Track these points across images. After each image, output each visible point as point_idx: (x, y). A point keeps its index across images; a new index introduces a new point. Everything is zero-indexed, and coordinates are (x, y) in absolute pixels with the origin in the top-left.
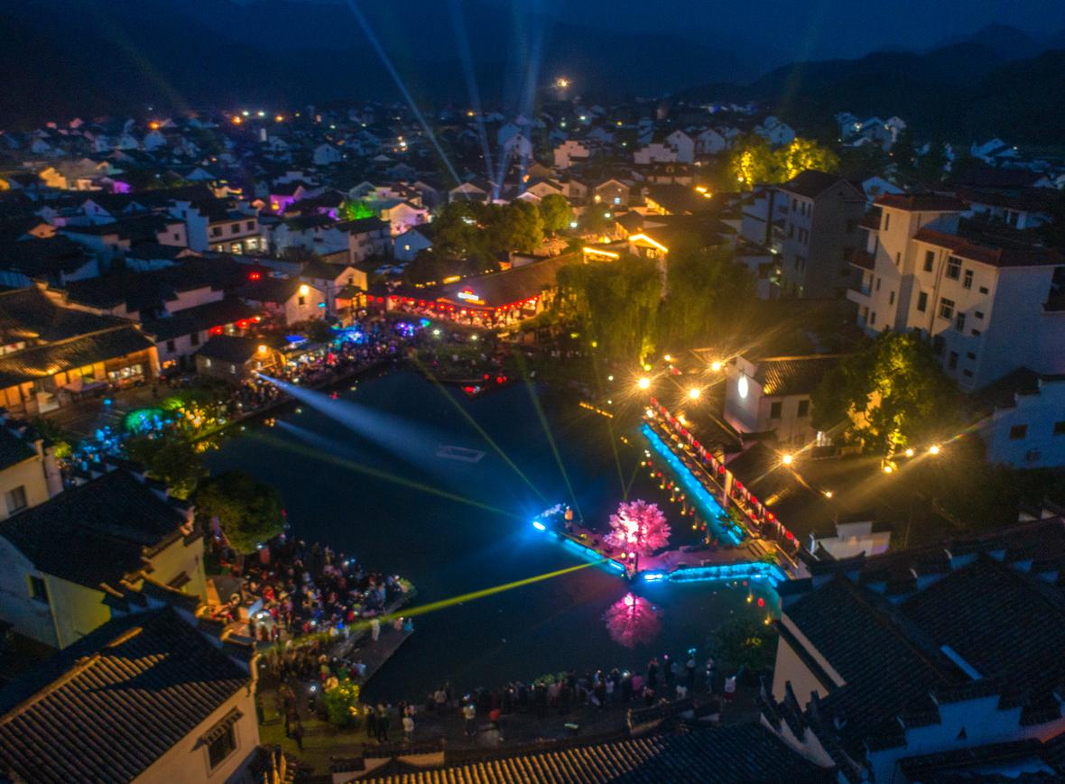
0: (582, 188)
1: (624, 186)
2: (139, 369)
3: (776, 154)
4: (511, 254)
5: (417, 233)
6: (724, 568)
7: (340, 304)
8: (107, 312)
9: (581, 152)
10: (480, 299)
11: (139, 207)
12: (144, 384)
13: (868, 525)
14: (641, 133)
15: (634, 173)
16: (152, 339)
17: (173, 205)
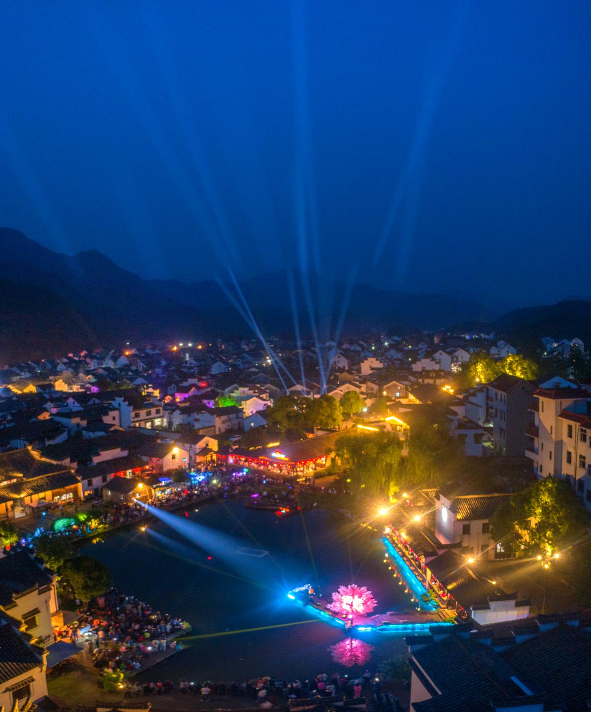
0: (376, 387)
1: (402, 386)
2: (71, 495)
3: (498, 364)
4: (315, 428)
5: (258, 415)
6: (418, 625)
7: (199, 459)
8: (59, 463)
9: (377, 364)
10: (285, 457)
11: (97, 401)
12: (72, 504)
13: (513, 602)
14: (420, 352)
15: (410, 377)
16: (79, 478)
17: (114, 400)
